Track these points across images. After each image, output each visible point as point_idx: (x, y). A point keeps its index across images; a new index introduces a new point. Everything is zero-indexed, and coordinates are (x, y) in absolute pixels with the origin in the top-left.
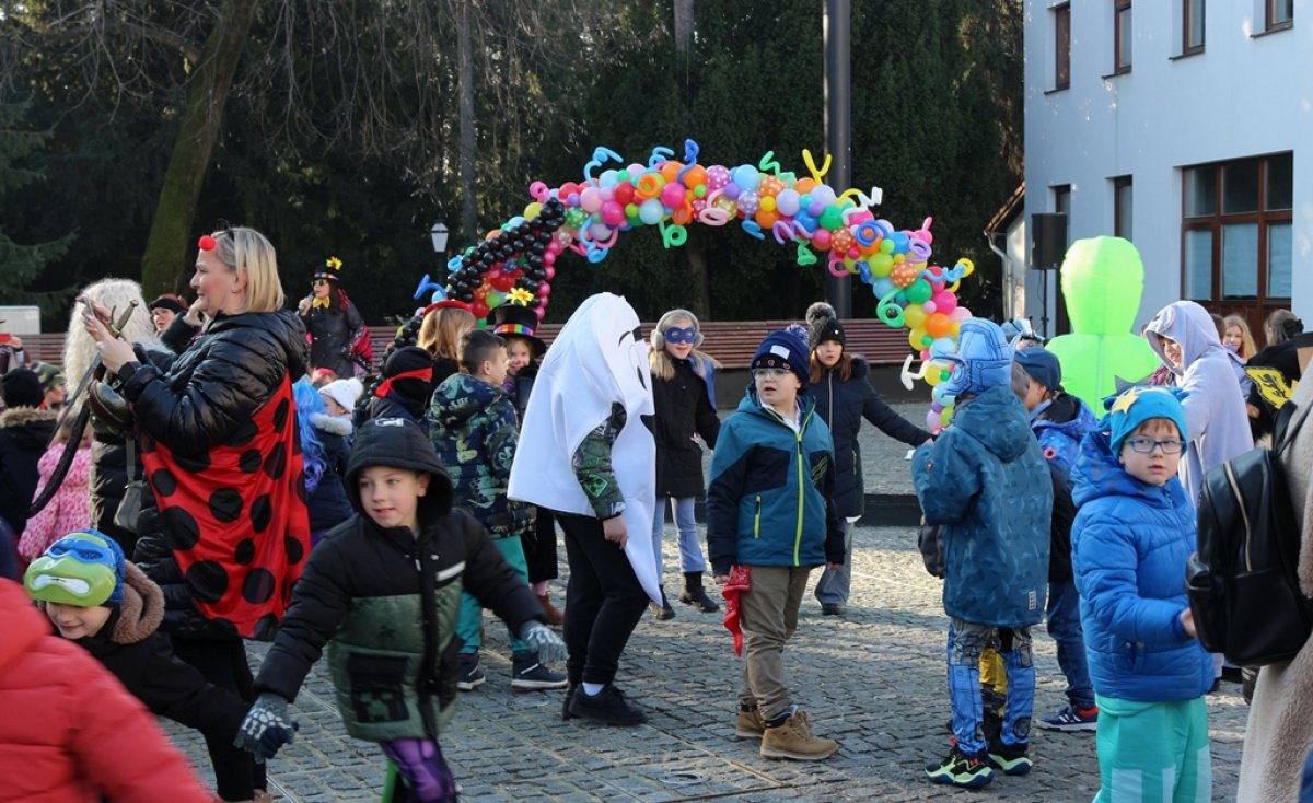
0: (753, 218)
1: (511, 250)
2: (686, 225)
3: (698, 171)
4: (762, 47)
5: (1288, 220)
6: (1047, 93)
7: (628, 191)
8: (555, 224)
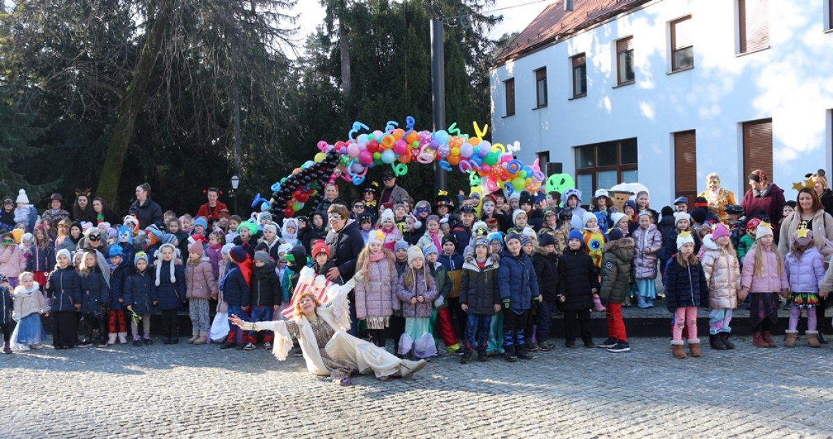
0: (446, 159)
1: (309, 178)
2: (407, 164)
3: (414, 134)
4: (384, 95)
5: (636, 168)
6: (503, 117)
7: (375, 145)
8: (335, 164)
